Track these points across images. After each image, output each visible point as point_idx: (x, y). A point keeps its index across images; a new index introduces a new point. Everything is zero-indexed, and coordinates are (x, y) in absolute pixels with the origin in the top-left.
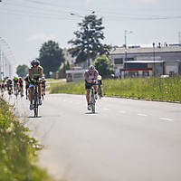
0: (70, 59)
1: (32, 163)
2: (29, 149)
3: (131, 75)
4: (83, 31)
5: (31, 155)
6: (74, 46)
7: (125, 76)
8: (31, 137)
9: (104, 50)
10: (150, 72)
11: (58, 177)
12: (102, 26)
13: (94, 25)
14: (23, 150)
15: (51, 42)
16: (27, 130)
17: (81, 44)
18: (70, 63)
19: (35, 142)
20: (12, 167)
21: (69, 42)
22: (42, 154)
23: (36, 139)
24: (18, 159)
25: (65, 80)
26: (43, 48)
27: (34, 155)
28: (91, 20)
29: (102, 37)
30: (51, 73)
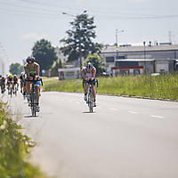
0: (62, 58)
1: (25, 160)
2: (22, 146)
3: (122, 73)
4: (75, 30)
5: (24, 152)
6: (66, 45)
7: (116, 74)
8: (23, 134)
9: (95, 48)
10: (141, 70)
11: (51, 174)
12: (93, 25)
13: (85, 24)
14: (16, 147)
15: (43, 40)
16: (20, 127)
17: (73, 43)
18: (62, 62)
19: (27, 139)
20: (5, 164)
21: (61, 41)
22: (35, 151)
23: (29, 136)
24: (11, 156)
25: (57, 78)
26: (36, 46)
27: (27, 152)
28: (82, 19)
29: (93, 35)
30: (43, 71)
